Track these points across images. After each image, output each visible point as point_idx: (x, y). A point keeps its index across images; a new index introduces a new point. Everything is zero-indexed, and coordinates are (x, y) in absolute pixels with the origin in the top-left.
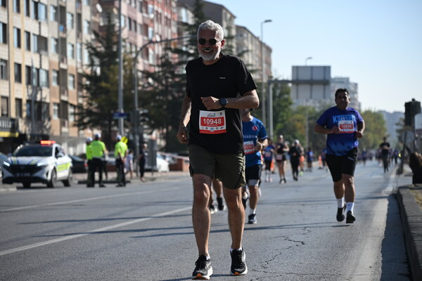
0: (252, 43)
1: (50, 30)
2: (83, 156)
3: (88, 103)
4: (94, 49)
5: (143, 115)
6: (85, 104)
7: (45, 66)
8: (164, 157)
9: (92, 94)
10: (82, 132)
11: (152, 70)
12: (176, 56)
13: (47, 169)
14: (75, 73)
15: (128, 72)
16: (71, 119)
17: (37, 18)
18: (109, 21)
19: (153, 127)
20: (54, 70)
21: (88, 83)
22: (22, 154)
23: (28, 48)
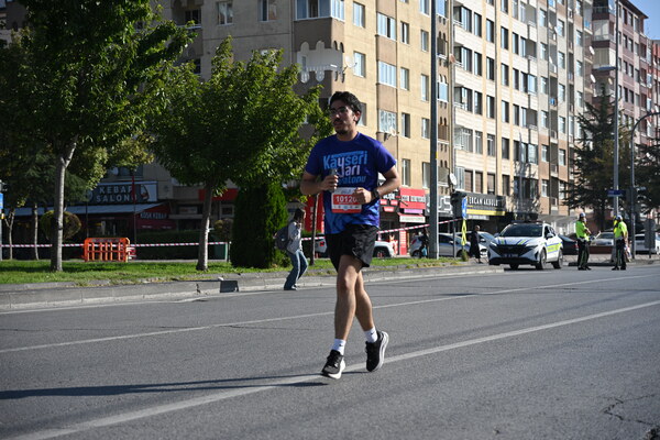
1: (540, 103)
2: (573, 236)
3: (580, 180)
4: (587, 122)
5: (640, 192)
6: (576, 180)
7: (534, 141)
9: (583, 170)
10: (572, 211)
11: (650, 144)
13: (536, 250)
14: (566, 148)
15: (624, 146)
16: (561, 197)
17: (526, 91)
18: (604, 92)
19: (651, 206)
20: (544, 146)
21: (580, 158)
22: (509, 234)
23: (517, 123)
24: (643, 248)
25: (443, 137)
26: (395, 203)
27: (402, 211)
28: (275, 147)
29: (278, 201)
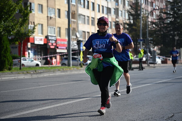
1: (112, 5)
4: (130, 13)
5: (150, 40)
7: (110, 20)
9: (129, 31)
11: (155, 21)
12: (165, 15)
15: (145, 22)
18: (137, 1)
19: (155, 45)
23: (103, 12)
24: (151, 62)
25: (73, 18)
26: (55, 44)
27: (58, 47)
28: (4, 22)
29: (6, 44)
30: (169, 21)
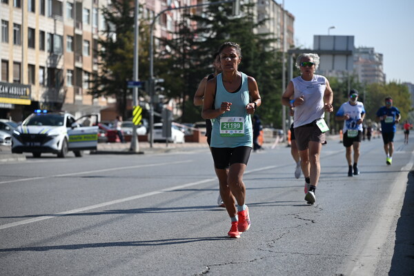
0: (273, 11)
3: (103, 71)
4: (110, 14)
5: (158, 84)
6: (100, 71)
7: (60, 32)
8: (180, 128)
9: (106, 61)
10: (96, 100)
11: (170, 37)
12: (195, 23)
13: (56, 139)
14: (90, 39)
15: (145, 39)
16: (85, 87)
19: (169, 96)
20: (69, 36)
21: (103, 49)
22: (31, 123)
23: (43, 12)
24: (160, 137)
30: (205, 37)
